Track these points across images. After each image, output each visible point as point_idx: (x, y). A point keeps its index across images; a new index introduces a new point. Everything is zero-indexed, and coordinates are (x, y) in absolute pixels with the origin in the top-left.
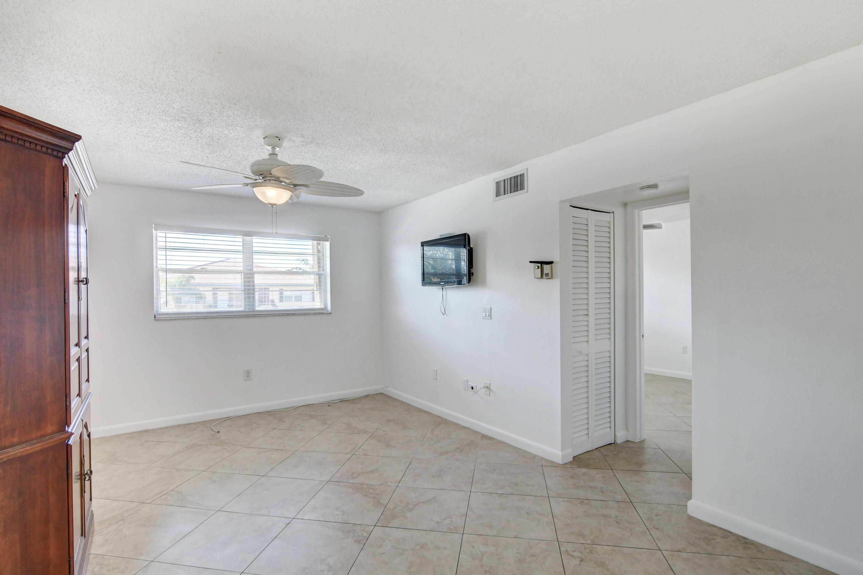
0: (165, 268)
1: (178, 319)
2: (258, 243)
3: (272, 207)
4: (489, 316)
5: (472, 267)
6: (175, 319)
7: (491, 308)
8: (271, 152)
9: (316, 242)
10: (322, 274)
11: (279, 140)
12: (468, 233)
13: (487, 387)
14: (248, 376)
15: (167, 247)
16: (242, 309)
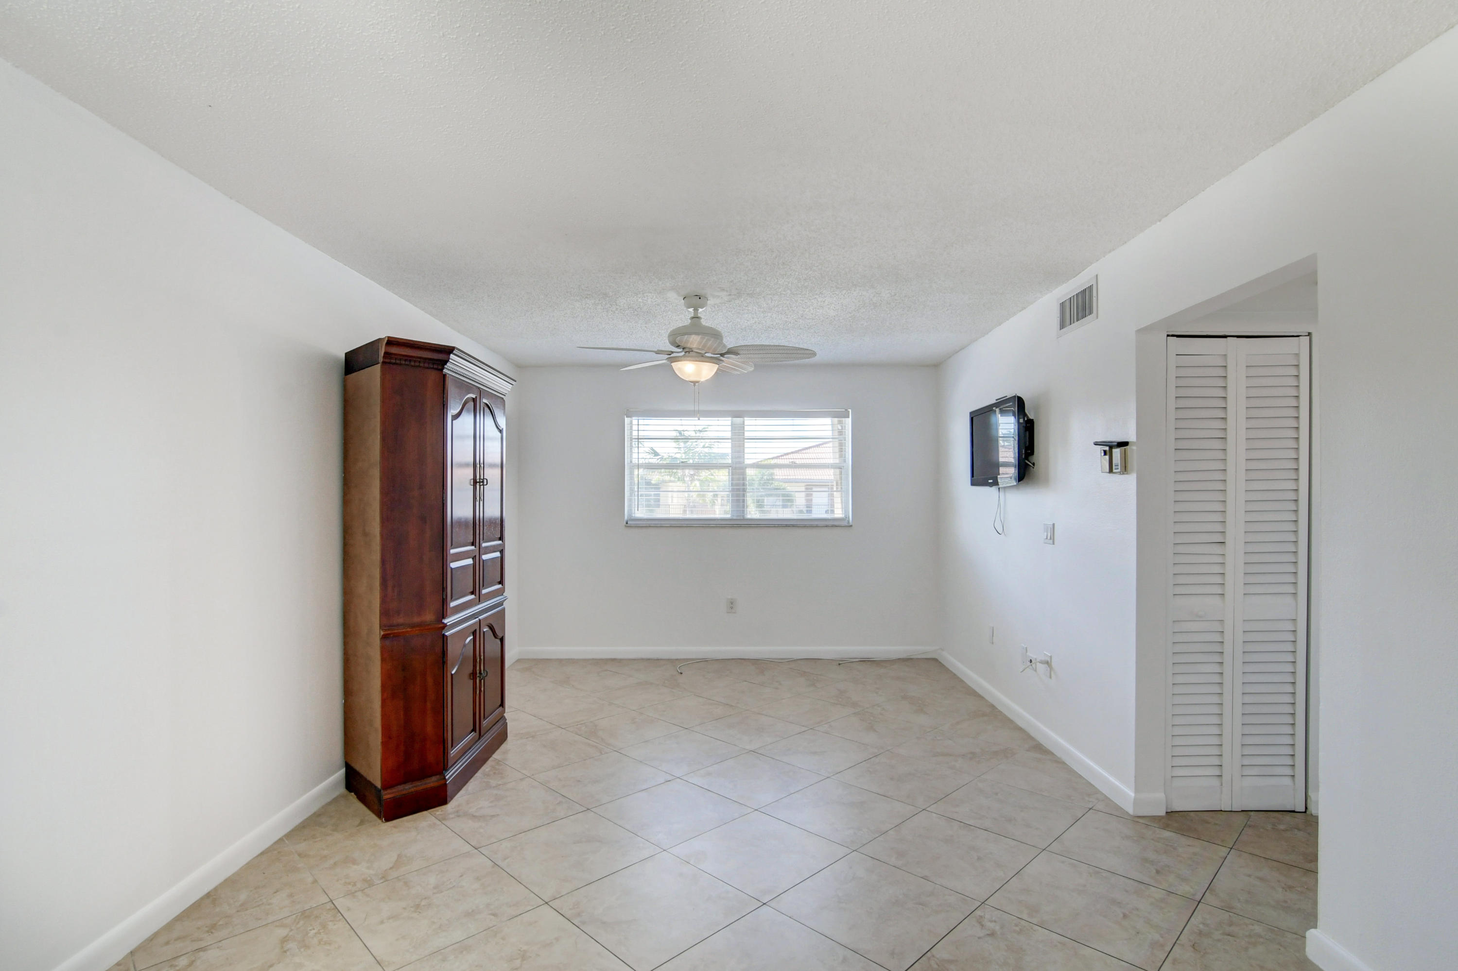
0: (637, 462)
1: (650, 526)
2: (753, 426)
3: (695, 385)
4: (1051, 539)
5: (1032, 453)
6: (646, 527)
7: (1054, 525)
8: (692, 315)
9: (836, 420)
10: (842, 467)
11: (700, 298)
12: (1019, 395)
13: (1047, 663)
14: (732, 608)
15: (639, 437)
16: (728, 516)
